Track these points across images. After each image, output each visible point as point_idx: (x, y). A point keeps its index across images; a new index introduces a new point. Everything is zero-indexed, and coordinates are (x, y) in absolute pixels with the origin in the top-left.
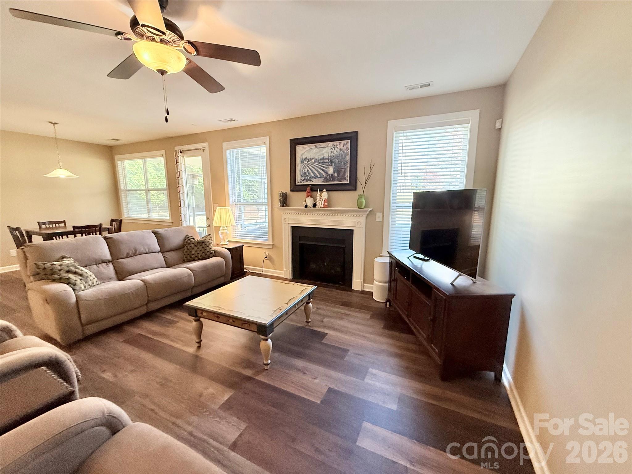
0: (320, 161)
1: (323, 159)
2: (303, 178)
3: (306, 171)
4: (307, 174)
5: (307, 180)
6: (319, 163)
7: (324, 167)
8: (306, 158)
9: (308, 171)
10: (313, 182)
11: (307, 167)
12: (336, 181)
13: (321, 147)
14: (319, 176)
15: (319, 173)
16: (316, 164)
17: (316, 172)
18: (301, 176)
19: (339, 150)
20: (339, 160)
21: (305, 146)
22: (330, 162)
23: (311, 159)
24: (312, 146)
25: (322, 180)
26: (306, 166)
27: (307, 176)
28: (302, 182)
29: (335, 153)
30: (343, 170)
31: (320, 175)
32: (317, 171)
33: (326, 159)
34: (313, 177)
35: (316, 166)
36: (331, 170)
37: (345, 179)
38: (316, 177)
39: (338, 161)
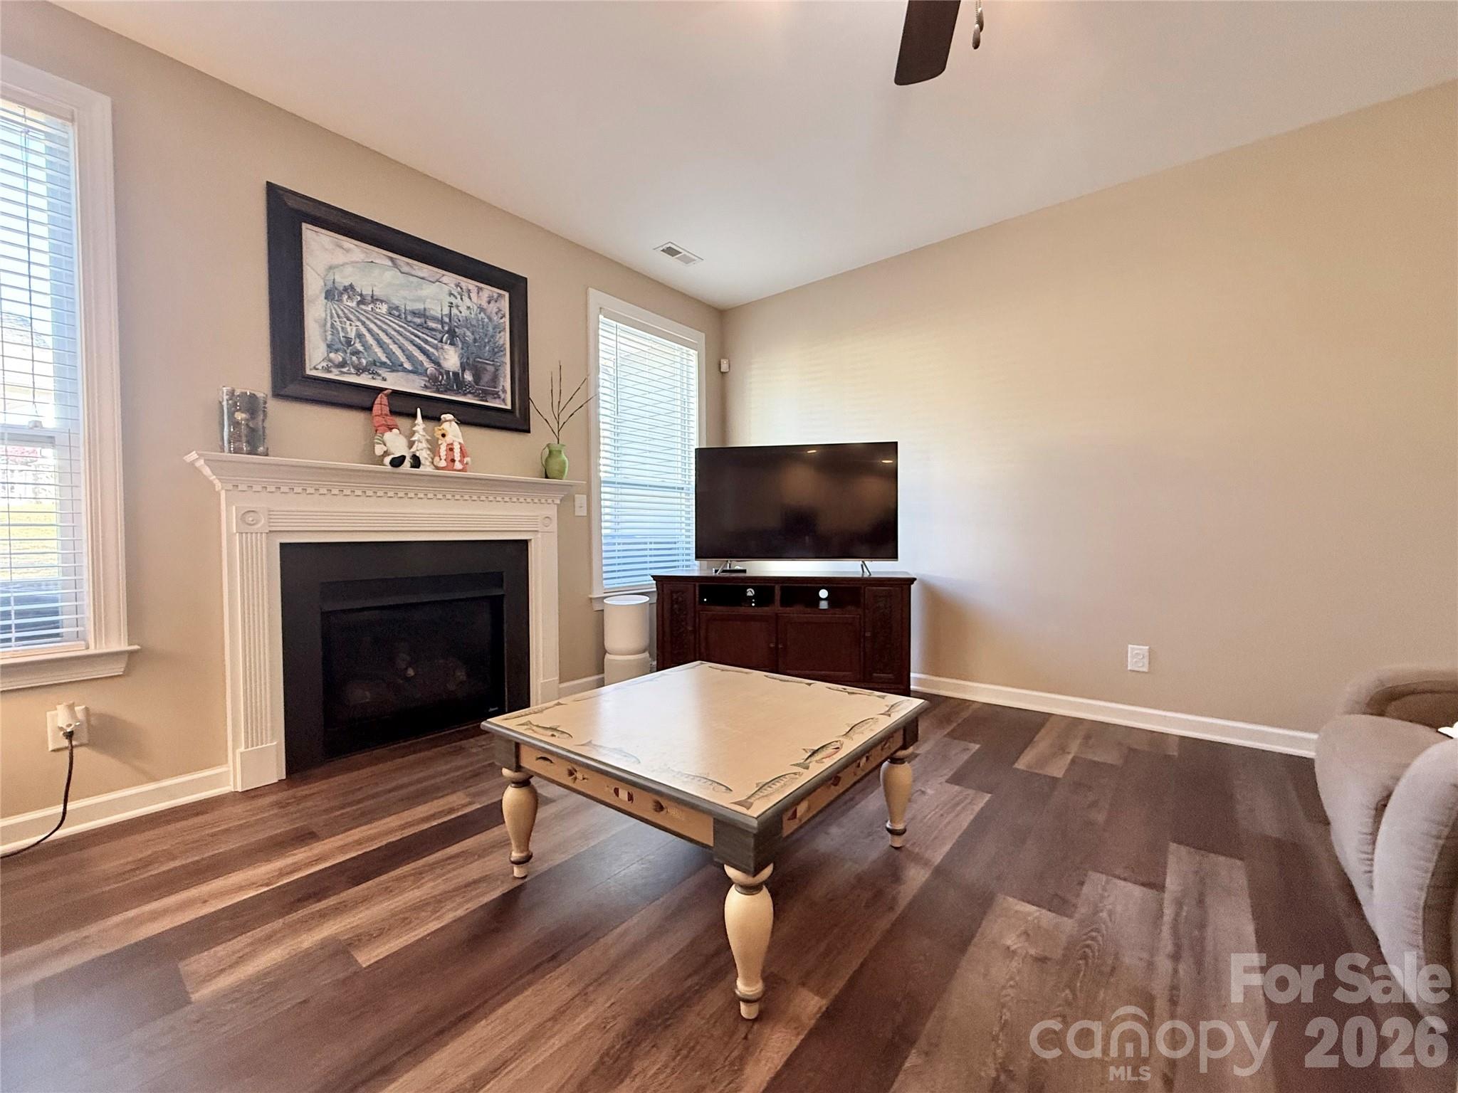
0: (409, 318)
1: (422, 314)
2: (338, 358)
3: (352, 335)
4: (359, 346)
5: (360, 370)
6: (408, 322)
7: (426, 342)
8: (351, 286)
9: (359, 336)
10: (384, 379)
11: (359, 324)
12: (470, 396)
13: (413, 272)
14: (407, 366)
15: (410, 357)
16: (395, 324)
17: (394, 348)
18: (329, 346)
19: (475, 308)
20: (478, 337)
21: (348, 243)
22: (447, 332)
23: (374, 300)
24: (380, 256)
25: (423, 383)
26: (351, 317)
27: (356, 353)
28: (335, 371)
29: (465, 313)
30: (491, 369)
31: (413, 365)
32: (403, 351)
33: (434, 319)
34: (383, 364)
35: (395, 330)
36: (452, 359)
37: (496, 395)
38: (395, 367)
39: (475, 340)
